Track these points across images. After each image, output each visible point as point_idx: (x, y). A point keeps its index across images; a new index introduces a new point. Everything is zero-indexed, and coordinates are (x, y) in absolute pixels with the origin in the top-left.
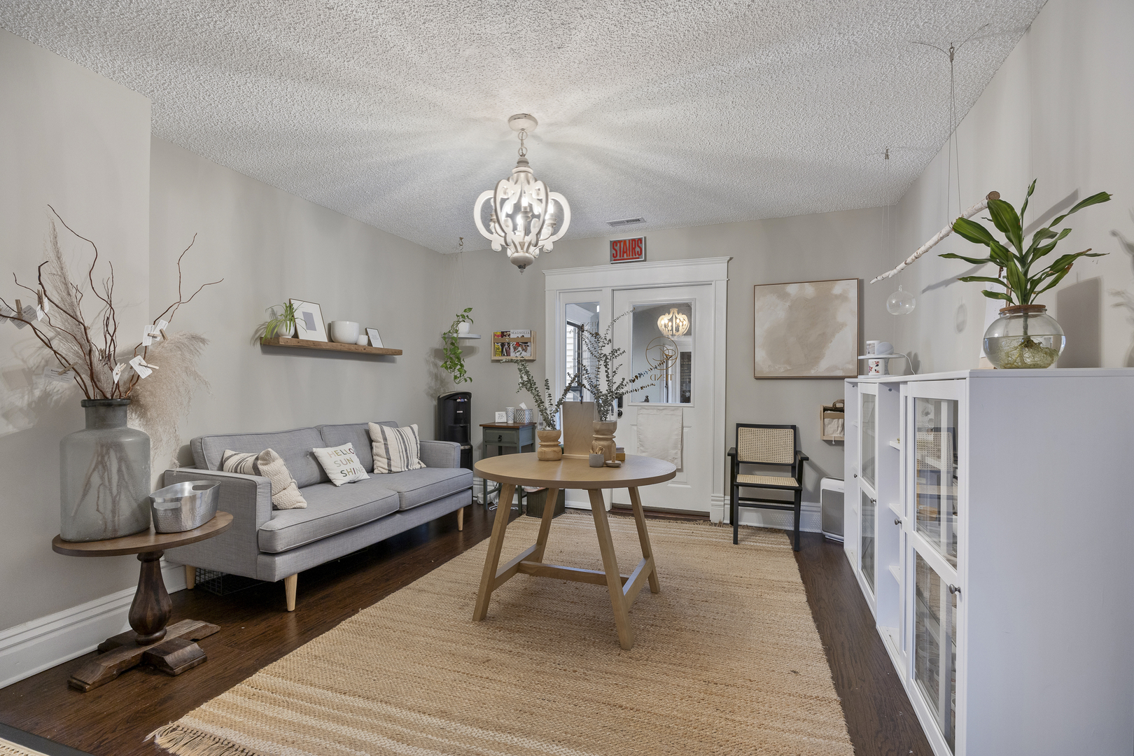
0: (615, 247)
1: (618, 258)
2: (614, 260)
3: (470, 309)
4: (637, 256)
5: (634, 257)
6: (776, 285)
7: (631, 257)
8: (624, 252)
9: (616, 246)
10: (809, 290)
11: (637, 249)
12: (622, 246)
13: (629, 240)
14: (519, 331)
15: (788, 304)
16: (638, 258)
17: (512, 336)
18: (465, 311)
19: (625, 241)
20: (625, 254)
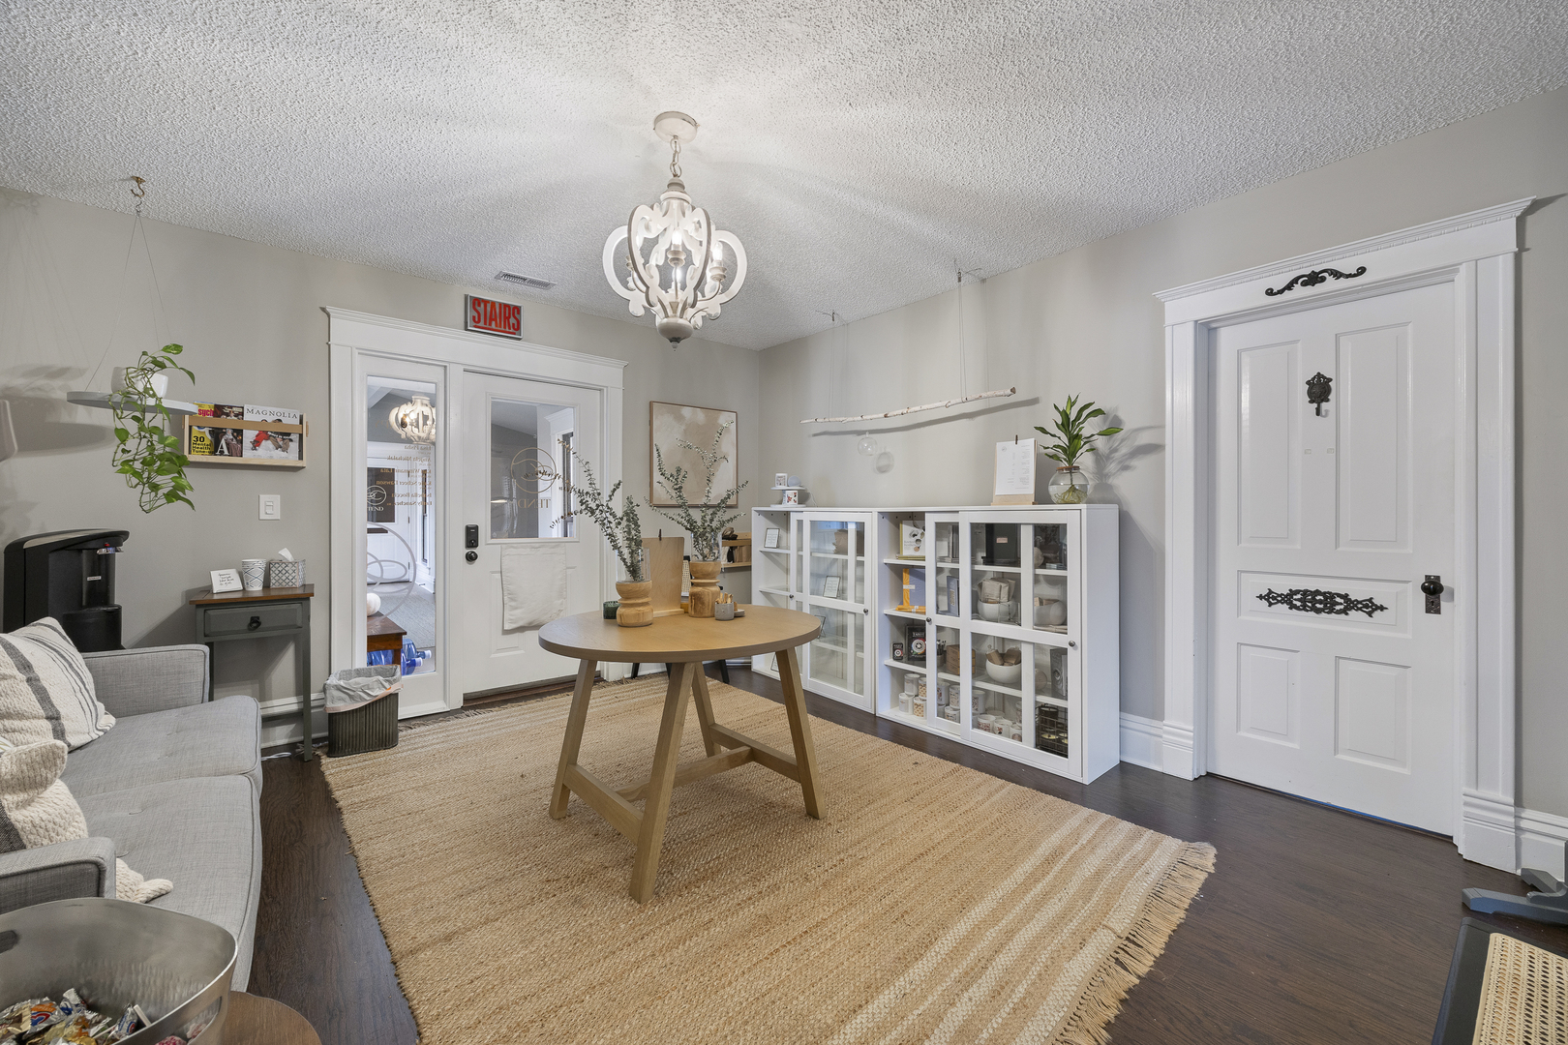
0: (478, 308)
1: (481, 324)
2: (475, 327)
3: (178, 348)
4: (512, 330)
5: (507, 330)
6: (674, 405)
7: (503, 329)
8: (491, 320)
9: (479, 305)
10: (700, 416)
11: (512, 321)
12: (489, 309)
13: (500, 304)
14: (269, 409)
15: (683, 427)
16: (514, 334)
17: (247, 417)
18: (166, 349)
19: (493, 303)
20: (493, 323)
